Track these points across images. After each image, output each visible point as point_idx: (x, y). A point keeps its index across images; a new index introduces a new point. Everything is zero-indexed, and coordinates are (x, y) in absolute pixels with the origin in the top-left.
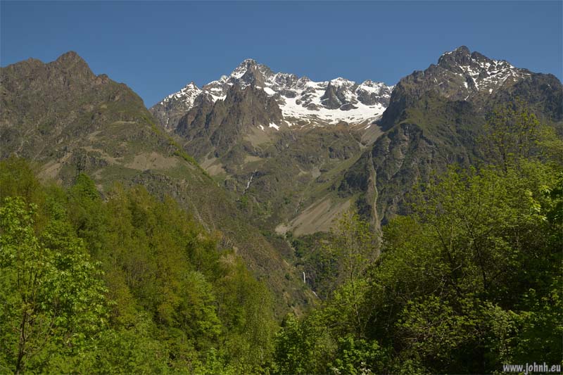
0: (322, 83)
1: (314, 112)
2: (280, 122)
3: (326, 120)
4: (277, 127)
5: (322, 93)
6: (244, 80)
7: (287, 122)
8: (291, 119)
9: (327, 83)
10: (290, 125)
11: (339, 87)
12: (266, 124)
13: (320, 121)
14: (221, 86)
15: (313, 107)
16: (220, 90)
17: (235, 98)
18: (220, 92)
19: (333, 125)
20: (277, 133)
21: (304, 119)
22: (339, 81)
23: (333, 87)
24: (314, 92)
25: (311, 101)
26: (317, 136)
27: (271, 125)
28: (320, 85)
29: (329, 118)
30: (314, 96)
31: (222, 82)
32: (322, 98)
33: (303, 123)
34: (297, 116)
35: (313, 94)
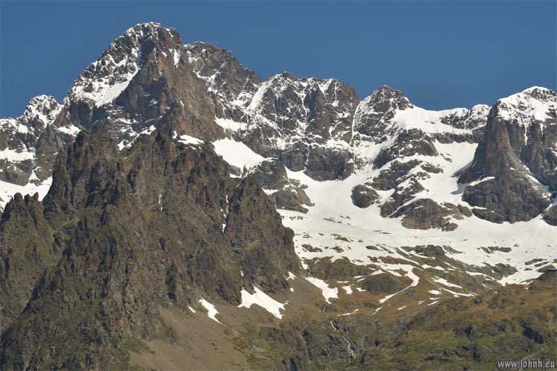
0: (460, 112)
1: (433, 237)
2: (286, 285)
3: (487, 269)
4: (273, 307)
5: (465, 154)
6: (128, 112)
7: (319, 283)
8: (334, 270)
9: (481, 111)
10: (330, 294)
11: (535, 125)
12: (227, 295)
13: (460, 274)
14: (28, 140)
15: (427, 215)
16: (28, 155)
17: (91, 186)
18: (26, 166)
19: (517, 288)
20: (273, 332)
21: (391, 268)
22: (534, 102)
23: (511, 126)
24: (430, 151)
25: (417, 188)
26: (447, 339)
27: (247, 299)
28: (454, 121)
29: (496, 259)
30: (430, 169)
31: (34, 123)
32: (463, 176)
33: (386, 283)
34: (358, 255)
35: (426, 159)
